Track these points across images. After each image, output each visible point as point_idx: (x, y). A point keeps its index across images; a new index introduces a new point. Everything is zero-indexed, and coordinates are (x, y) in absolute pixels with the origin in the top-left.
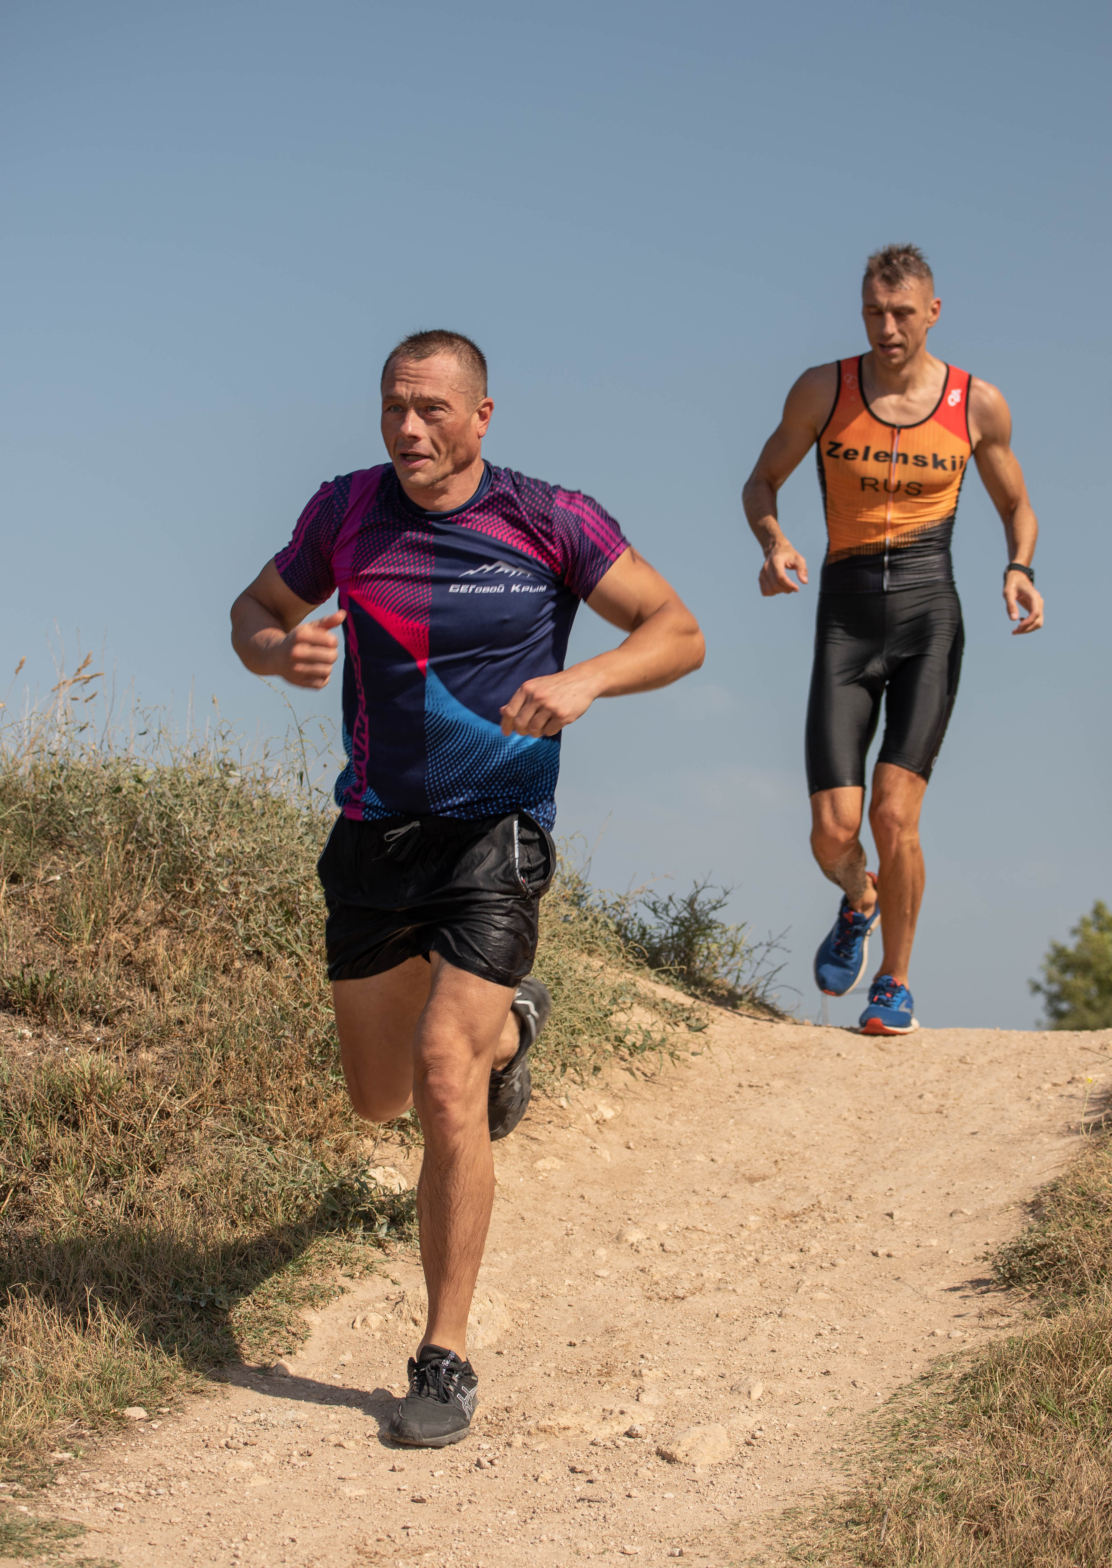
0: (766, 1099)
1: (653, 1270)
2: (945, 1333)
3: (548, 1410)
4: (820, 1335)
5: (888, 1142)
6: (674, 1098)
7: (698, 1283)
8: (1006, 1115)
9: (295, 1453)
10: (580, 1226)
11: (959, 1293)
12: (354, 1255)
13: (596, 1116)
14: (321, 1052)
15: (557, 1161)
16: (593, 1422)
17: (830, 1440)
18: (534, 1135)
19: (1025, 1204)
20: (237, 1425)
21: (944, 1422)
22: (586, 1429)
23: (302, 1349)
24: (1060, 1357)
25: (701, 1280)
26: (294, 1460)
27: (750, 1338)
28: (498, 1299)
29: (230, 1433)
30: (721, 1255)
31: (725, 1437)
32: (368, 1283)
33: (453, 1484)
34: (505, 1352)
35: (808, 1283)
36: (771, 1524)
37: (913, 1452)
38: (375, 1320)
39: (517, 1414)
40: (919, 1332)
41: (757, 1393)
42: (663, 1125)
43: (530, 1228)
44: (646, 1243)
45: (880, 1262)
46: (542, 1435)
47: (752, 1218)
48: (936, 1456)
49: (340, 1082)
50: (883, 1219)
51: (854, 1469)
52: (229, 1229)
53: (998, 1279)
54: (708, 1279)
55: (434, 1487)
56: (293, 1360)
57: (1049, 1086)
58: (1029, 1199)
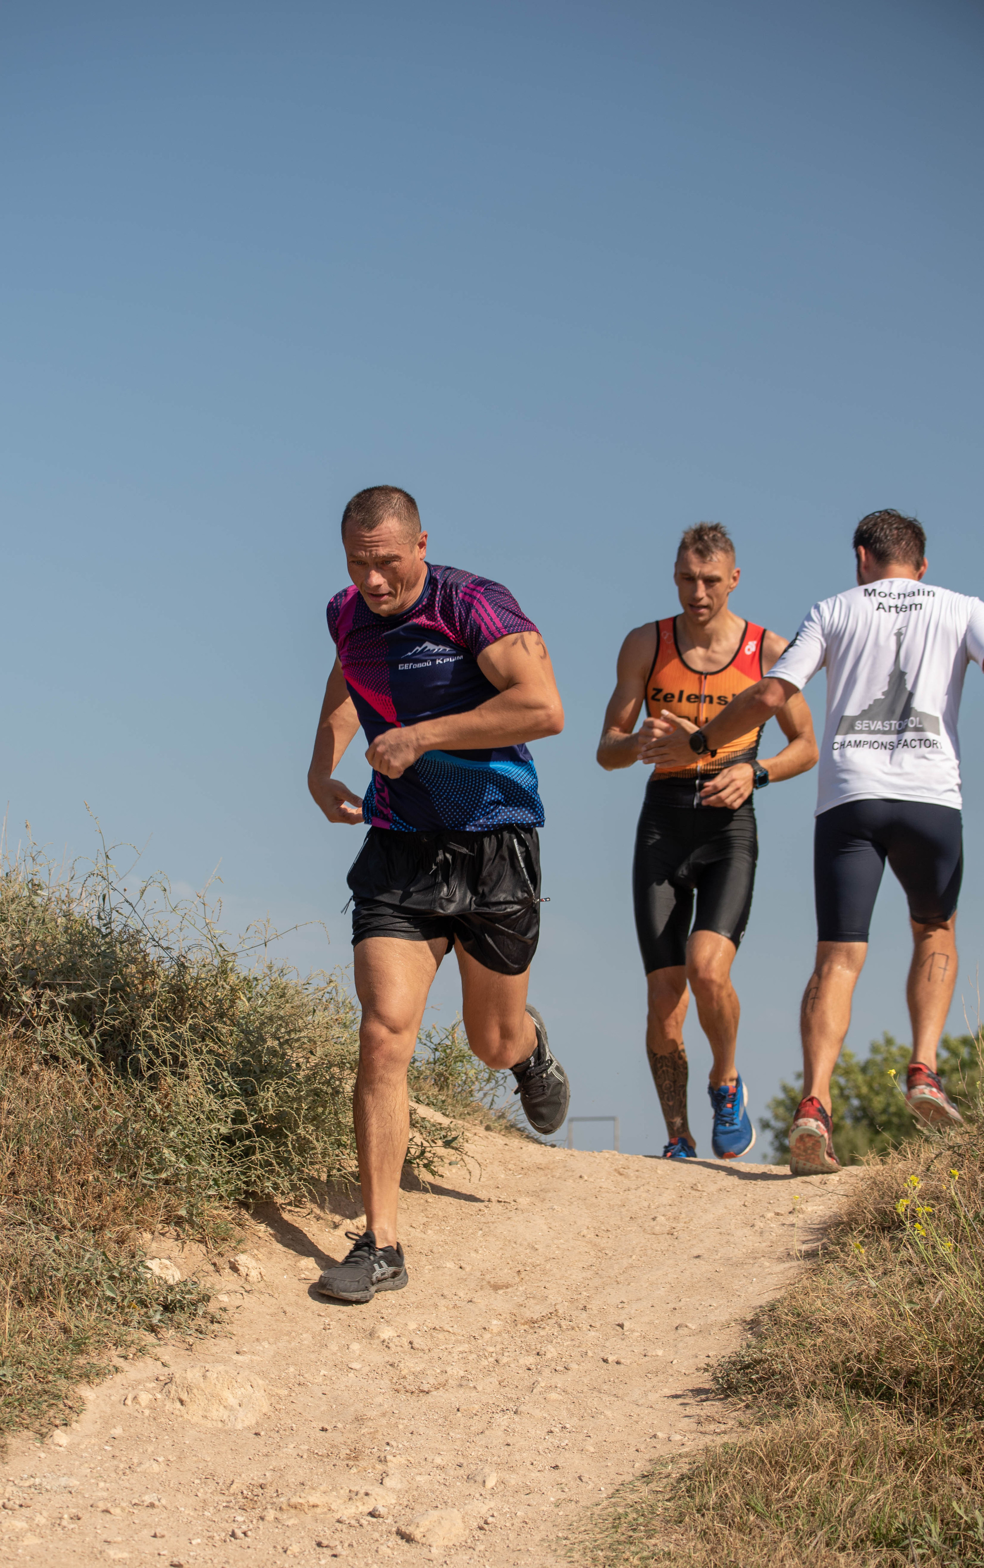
0: (512, 1214)
1: (402, 1365)
2: (665, 1436)
3: (299, 1488)
4: (552, 1432)
5: (622, 1258)
6: (429, 1209)
7: (442, 1379)
8: (732, 1239)
9: (66, 1516)
10: (337, 1321)
11: (680, 1400)
12: (129, 1338)
14: (107, 1151)
16: (340, 1501)
17: (555, 1529)
19: (745, 1321)
20: (14, 1488)
21: (661, 1518)
22: (333, 1508)
23: (77, 1421)
24: (770, 1463)
25: (445, 1376)
26: (64, 1523)
27: (487, 1432)
28: (258, 1385)
29: (7, 1495)
30: (465, 1355)
31: (460, 1521)
32: (140, 1364)
33: (209, 1551)
34: (262, 1433)
35: (543, 1384)
37: (631, 1543)
38: (145, 1398)
39: (270, 1491)
40: (642, 1434)
41: (491, 1482)
42: (417, 1233)
43: (291, 1321)
44: (396, 1340)
45: (610, 1368)
46: (293, 1511)
47: (495, 1322)
48: (652, 1548)
49: (124, 1179)
50: (614, 1329)
51: (576, 1556)
52: (15, 1309)
53: (717, 1389)
54: (452, 1376)
55: (192, 1554)
56: (68, 1432)
57: (772, 1214)
58: (749, 1317)
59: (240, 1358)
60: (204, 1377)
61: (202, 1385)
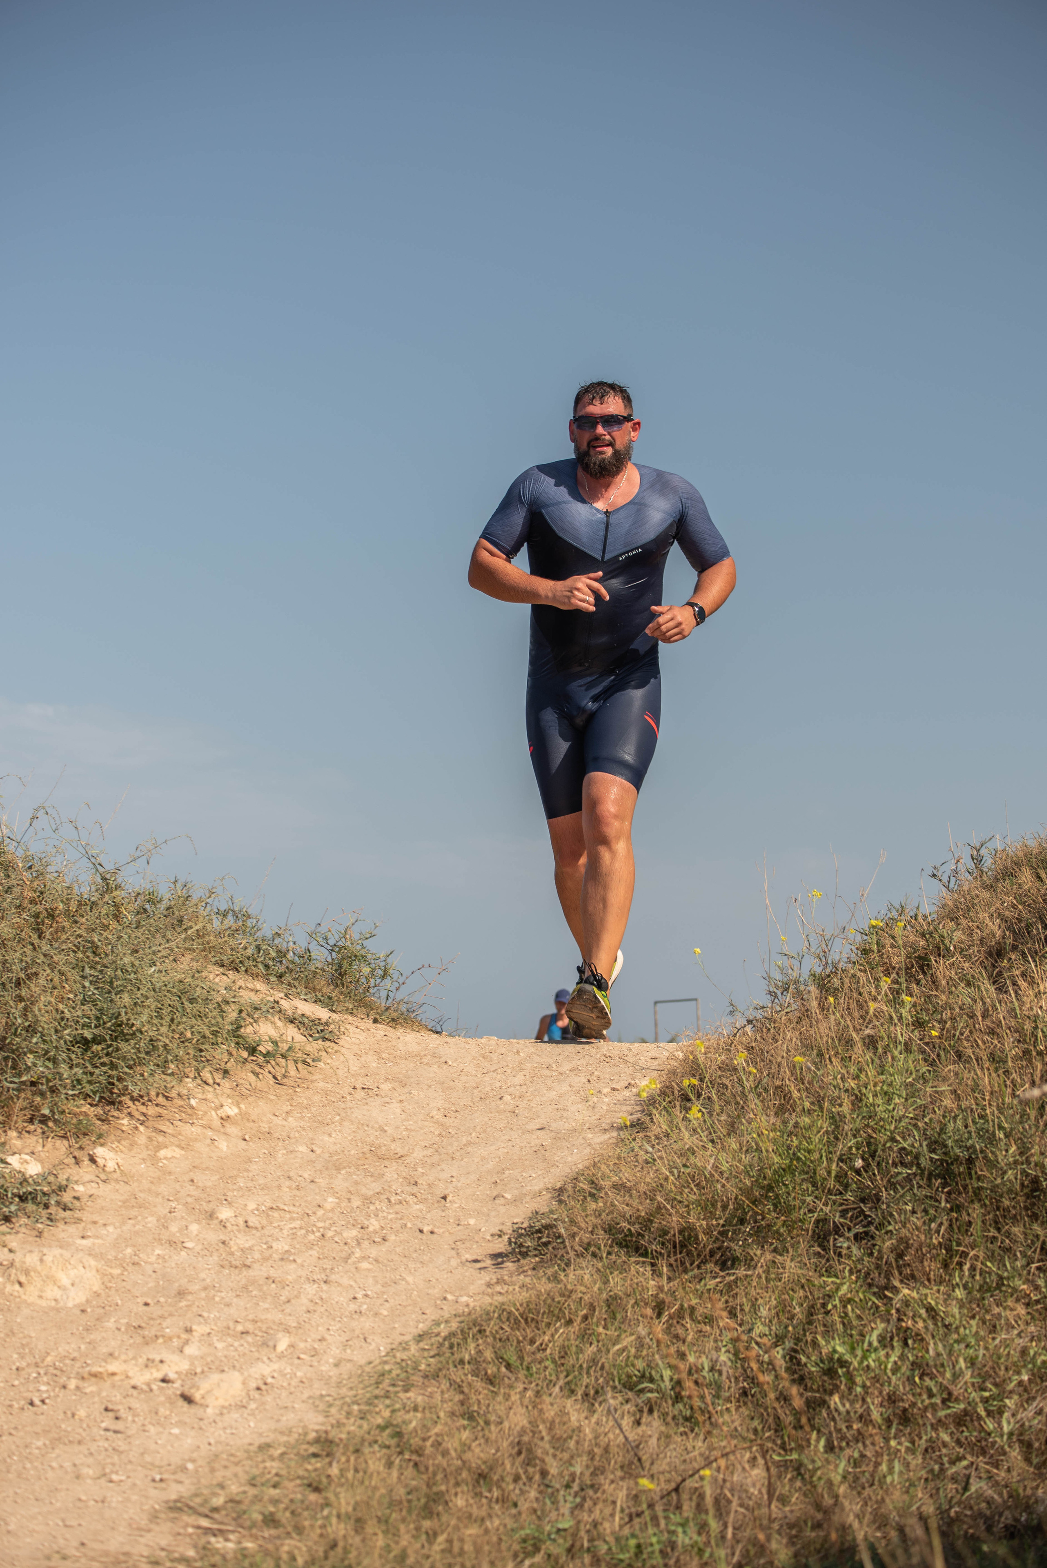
0: (371, 1099)
1: (232, 1243)
2: (454, 1298)
4: (353, 1298)
5: (462, 1136)
6: (295, 1098)
7: (267, 1254)
8: (565, 1114)
10: (183, 1205)
11: (479, 1265)
13: (221, 1113)
15: (177, 1150)
16: (137, 1369)
18: (163, 1128)
19: (554, 1189)
21: (421, 1374)
22: (130, 1374)
25: (270, 1251)
27: (293, 1301)
28: (91, 1266)
30: (294, 1231)
31: (239, 1383)
34: (89, 1310)
35: (357, 1255)
36: (246, 1455)
37: (387, 1397)
40: (434, 1297)
41: (282, 1346)
42: (279, 1121)
43: (140, 1206)
44: (233, 1220)
45: (424, 1237)
46: (93, 1379)
47: (330, 1199)
50: (437, 1201)
53: (511, 1253)
54: (276, 1250)
57: (609, 1090)
58: (559, 1185)
59: (84, 1242)
60: (41, 1260)
61: (39, 1268)
